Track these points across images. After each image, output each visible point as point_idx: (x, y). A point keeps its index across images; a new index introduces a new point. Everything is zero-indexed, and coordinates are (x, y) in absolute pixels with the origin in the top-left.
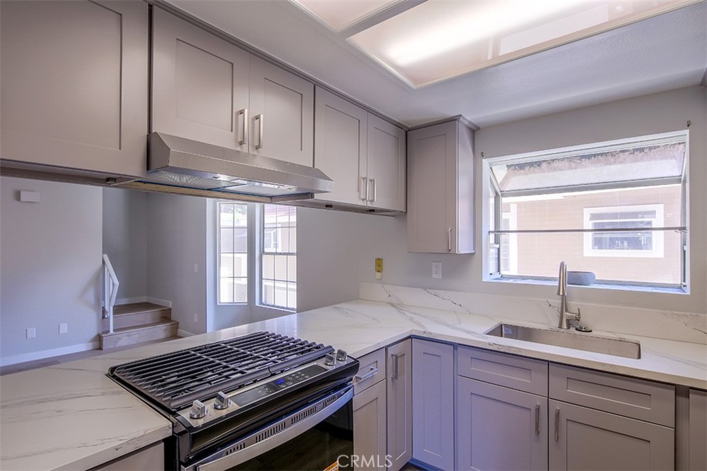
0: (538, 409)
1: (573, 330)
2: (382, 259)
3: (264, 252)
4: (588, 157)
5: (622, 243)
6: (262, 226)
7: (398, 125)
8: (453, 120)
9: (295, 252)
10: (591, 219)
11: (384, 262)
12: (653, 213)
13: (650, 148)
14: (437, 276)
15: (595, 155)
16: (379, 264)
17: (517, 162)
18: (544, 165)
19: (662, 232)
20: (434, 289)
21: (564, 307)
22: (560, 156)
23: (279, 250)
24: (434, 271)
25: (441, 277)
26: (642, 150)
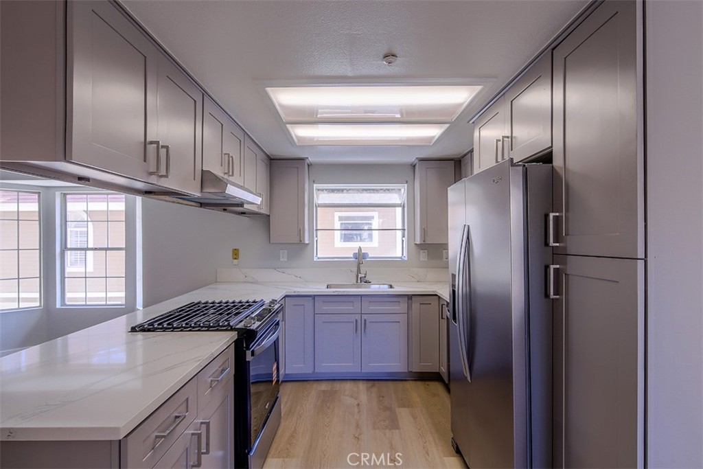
0: (356, 321)
1: (363, 283)
2: (238, 250)
3: (66, 247)
4: (366, 190)
5: (357, 238)
6: (63, 219)
7: (268, 156)
8: (303, 159)
9: (124, 247)
10: (339, 220)
11: (240, 252)
12: (373, 217)
13: (392, 190)
14: (283, 258)
15: (369, 190)
16: (236, 254)
17: (331, 188)
18: (345, 191)
19: (377, 231)
20: (281, 268)
21: (359, 271)
22: (354, 188)
23: (91, 245)
24: (281, 257)
25: (286, 260)
26: (388, 190)
